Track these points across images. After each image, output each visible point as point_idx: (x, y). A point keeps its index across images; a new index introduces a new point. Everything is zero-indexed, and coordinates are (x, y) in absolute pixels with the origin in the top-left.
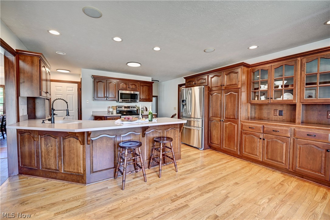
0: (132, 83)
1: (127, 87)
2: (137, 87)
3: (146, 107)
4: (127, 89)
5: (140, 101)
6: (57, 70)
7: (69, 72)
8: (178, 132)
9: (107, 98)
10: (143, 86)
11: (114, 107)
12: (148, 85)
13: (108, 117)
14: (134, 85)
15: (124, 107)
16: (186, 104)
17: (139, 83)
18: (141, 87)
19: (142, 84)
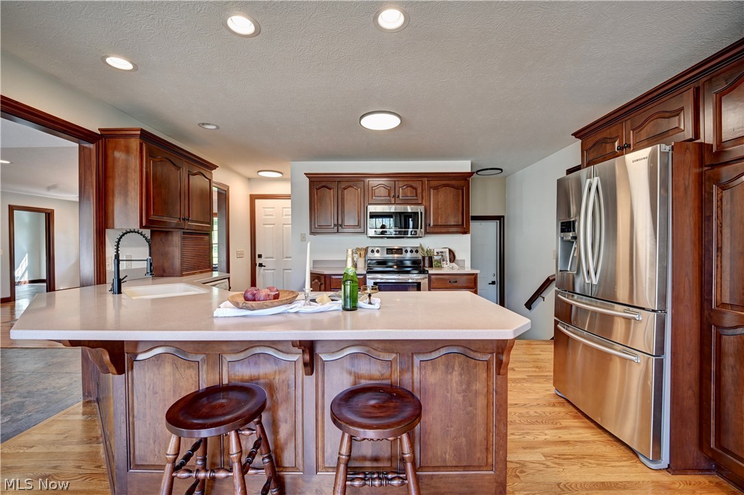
0: (406, 183)
1: (389, 196)
2: (419, 191)
3: (450, 250)
4: (390, 201)
5: (427, 233)
6: (258, 172)
7: (280, 175)
8: (488, 369)
9: (340, 228)
10: (436, 188)
11: (361, 250)
12: (453, 182)
13: (333, 277)
14: (411, 187)
15: (387, 249)
16: (575, 238)
17: (426, 179)
18: (432, 191)
19: (434, 183)
